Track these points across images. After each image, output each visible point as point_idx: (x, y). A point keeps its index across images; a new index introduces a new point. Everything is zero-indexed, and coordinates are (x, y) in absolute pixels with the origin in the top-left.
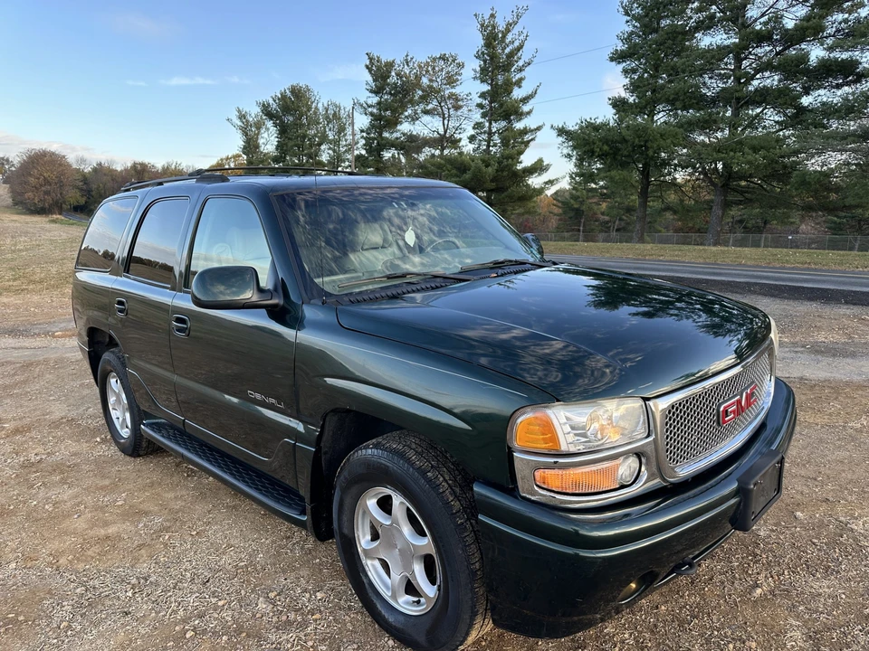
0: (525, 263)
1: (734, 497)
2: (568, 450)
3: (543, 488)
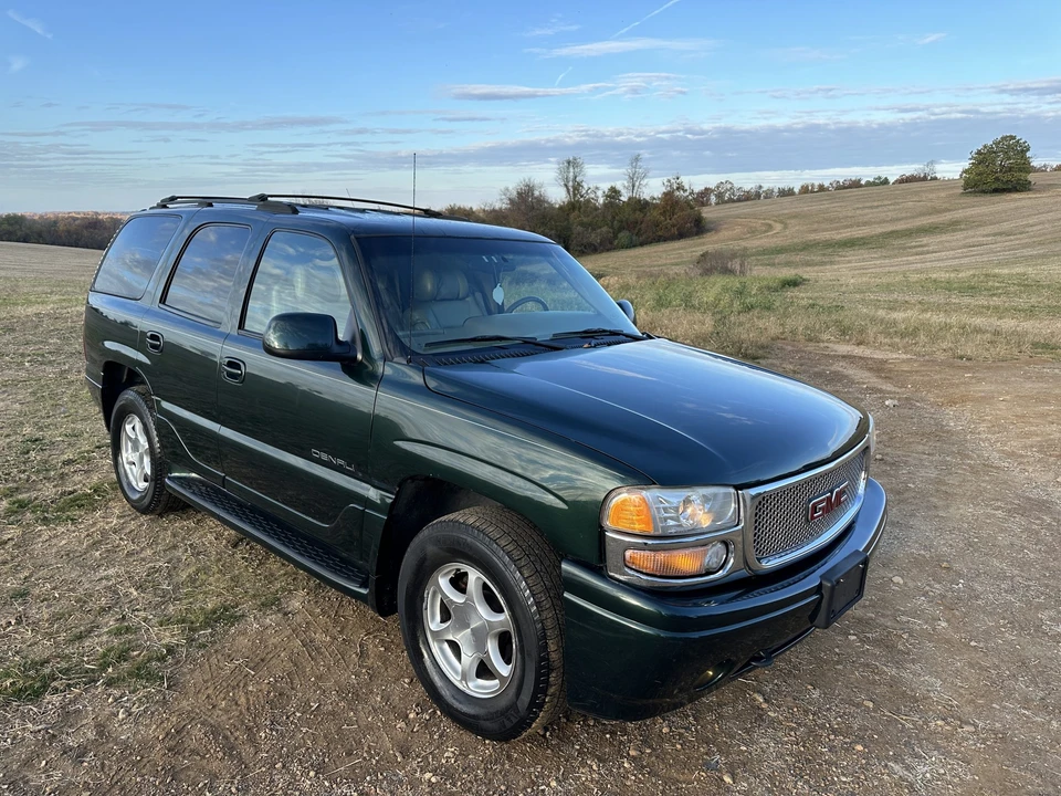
0: (619, 334)
1: (815, 594)
2: (660, 532)
3: (632, 569)
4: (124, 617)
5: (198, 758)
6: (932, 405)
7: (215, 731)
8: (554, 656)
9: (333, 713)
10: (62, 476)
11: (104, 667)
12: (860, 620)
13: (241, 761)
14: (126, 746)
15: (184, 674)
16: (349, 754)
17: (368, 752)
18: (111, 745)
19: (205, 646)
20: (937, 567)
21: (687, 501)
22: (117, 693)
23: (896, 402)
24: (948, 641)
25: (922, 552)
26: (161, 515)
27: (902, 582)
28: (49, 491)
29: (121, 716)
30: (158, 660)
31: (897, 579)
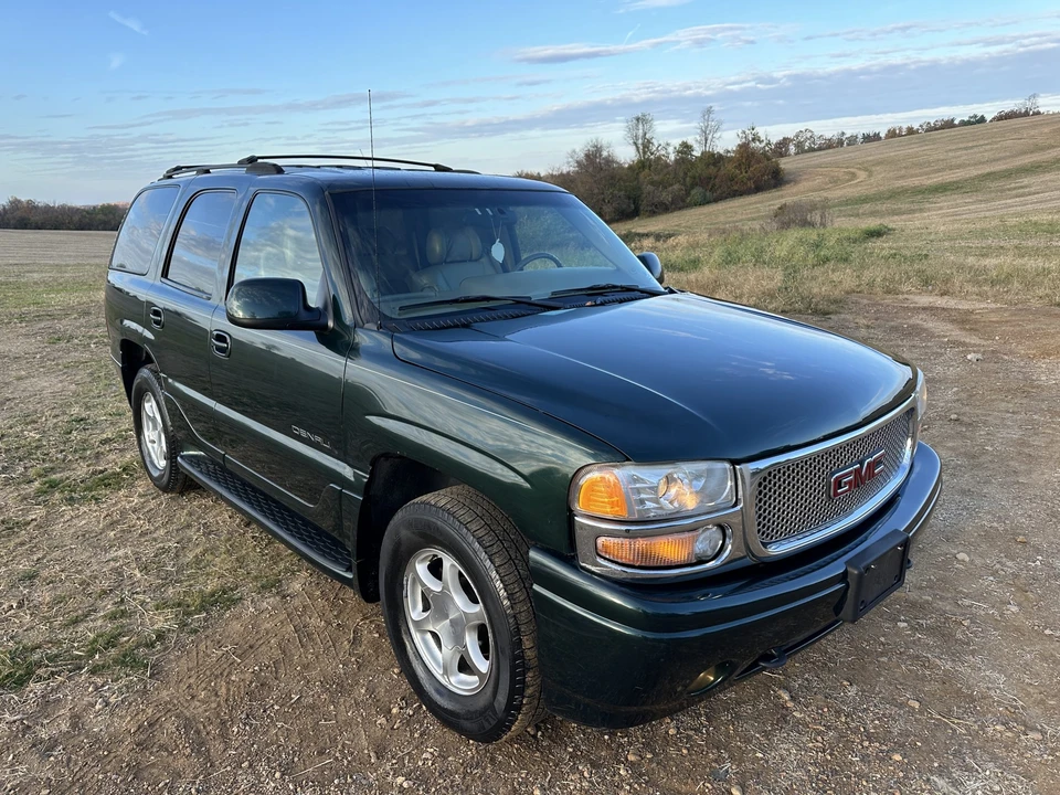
0: (633, 290)
1: (841, 581)
2: (636, 517)
3: (605, 559)
4: (122, 600)
5: (165, 754)
6: (1022, 357)
7: (188, 724)
8: (530, 654)
9: (313, 707)
10: (98, 456)
11: (91, 655)
12: (913, 605)
13: (208, 759)
14: (97, 739)
15: (170, 661)
16: (321, 753)
17: (341, 752)
18: (82, 738)
19: (196, 631)
20: (1013, 541)
21: (669, 480)
22: (99, 681)
23: (979, 356)
24: (1017, 629)
25: (995, 524)
26: (182, 493)
27: (967, 559)
28: (82, 470)
29: (97, 707)
30: (147, 646)
31: (961, 556)
